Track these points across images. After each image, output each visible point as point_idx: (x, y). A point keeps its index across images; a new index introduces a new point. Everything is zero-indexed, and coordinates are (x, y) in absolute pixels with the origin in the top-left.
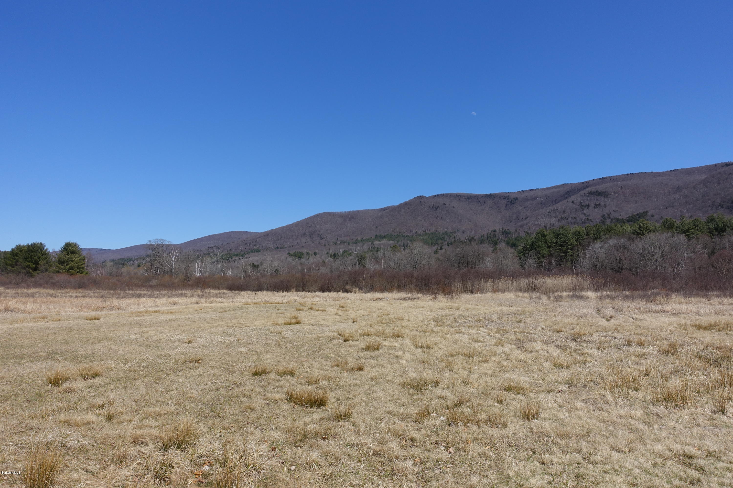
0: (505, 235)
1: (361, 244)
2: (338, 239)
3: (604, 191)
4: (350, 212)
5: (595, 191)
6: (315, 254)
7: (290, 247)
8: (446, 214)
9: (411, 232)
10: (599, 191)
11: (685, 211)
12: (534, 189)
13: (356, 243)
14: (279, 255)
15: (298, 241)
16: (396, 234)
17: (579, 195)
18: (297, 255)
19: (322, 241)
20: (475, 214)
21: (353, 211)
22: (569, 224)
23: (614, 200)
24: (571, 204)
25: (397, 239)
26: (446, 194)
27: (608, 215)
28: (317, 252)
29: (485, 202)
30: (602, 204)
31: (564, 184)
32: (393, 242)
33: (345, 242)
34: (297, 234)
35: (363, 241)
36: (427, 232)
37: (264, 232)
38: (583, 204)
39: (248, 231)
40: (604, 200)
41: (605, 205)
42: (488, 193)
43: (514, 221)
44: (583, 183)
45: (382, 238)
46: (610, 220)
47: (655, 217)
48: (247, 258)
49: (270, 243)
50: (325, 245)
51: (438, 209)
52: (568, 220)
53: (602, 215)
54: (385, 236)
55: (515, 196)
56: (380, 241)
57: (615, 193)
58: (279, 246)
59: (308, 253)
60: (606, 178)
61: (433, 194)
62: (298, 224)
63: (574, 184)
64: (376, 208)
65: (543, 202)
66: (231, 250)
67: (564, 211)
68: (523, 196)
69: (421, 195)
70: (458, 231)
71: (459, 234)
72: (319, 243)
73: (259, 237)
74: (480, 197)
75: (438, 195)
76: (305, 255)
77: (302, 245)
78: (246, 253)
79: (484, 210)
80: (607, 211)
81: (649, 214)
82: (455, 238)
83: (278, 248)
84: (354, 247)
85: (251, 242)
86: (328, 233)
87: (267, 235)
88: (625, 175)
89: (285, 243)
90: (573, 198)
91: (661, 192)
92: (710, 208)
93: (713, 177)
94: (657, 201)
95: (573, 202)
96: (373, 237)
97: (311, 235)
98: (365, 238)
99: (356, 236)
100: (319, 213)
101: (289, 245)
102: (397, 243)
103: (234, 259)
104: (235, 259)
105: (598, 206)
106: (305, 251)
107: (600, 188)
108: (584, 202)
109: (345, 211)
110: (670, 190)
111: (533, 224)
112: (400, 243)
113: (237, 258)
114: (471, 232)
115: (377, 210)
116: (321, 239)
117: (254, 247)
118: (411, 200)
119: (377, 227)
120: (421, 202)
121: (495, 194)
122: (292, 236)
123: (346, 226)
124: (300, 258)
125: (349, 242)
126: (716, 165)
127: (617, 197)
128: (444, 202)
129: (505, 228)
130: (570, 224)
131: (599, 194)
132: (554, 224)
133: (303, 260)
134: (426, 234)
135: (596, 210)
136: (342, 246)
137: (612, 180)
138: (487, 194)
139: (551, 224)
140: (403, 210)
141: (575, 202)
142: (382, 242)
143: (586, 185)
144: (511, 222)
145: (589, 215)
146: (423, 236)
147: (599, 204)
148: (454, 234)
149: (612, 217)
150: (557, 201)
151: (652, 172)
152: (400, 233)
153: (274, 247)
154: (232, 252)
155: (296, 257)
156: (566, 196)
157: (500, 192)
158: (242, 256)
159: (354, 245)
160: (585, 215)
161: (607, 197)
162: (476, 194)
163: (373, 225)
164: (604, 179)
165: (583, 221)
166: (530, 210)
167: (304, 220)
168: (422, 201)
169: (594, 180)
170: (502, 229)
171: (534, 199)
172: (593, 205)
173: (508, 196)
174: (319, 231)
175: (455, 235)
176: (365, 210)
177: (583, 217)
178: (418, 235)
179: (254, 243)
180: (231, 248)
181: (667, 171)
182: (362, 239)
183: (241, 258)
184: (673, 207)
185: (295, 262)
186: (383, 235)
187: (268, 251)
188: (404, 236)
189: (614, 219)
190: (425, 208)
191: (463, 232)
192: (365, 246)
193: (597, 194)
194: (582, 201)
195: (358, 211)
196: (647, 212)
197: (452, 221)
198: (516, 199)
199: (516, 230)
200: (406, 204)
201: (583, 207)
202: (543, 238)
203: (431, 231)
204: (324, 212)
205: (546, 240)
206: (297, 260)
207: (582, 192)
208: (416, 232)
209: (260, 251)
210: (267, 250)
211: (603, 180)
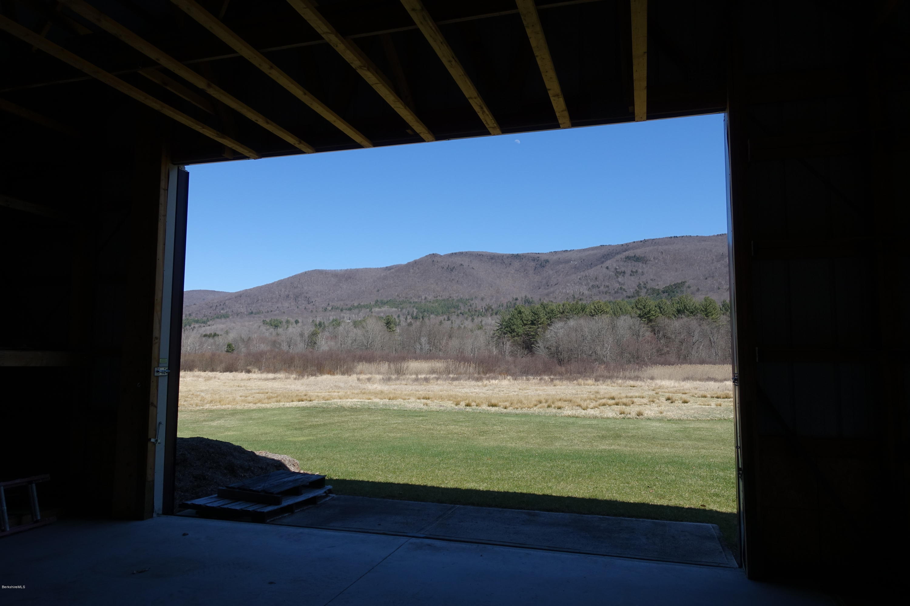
1: (356, 311)
2: (329, 304)
3: (643, 256)
5: (633, 255)
6: (297, 322)
7: (268, 312)
8: (463, 276)
9: (419, 297)
10: (637, 255)
12: (569, 249)
13: (350, 309)
14: (251, 323)
15: (279, 305)
16: (401, 299)
17: (615, 260)
18: (273, 323)
19: (310, 306)
20: (498, 277)
21: (351, 269)
22: (600, 293)
23: (653, 267)
24: (605, 270)
25: (401, 306)
26: (465, 252)
27: (645, 284)
28: (300, 320)
29: (510, 264)
30: (640, 271)
31: (601, 246)
32: (396, 309)
33: (337, 308)
34: (278, 296)
35: (360, 307)
36: (438, 298)
37: (236, 293)
38: (618, 270)
39: (216, 290)
40: (642, 266)
41: (642, 272)
42: (515, 252)
43: (543, 287)
44: (622, 245)
45: (383, 303)
46: (646, 290)
47: (692, 288)
48: (209, 326)
49: (243, 307)
50: (312, 311)
51: (454, 270)
52: (600, 289)
53: (638, 284)
55: (546, 257)
56: (380, 308)
57: (654, 258)
58: (254, 311)
59: (288, 322)
60: (648, 240)
61: (450, 252)
62: (280, 283)
63: (613, 246)
65: (577, 265)
66: (190, 315)
67: (596, 279)
68: (555, 257)
69: (434, 253)
70: (476, 297)
71: (477, 302)
72: (305, 308)
73: (230, 299)
74: (505, 257)
75: (455, 254)
76: (284, 323)
77: (283, 311)
78: (210, 318)
79: (509, 273)
80: (644, 280)
81: (687, 284)
82: (471, 306)
83: (252, 313)
84: (348, 315)
85: (218, 305)
86: (317, 296)
87: (239, 296)
88: (667, 238)
89: (262, 307)
90: (608, 263)
91: (704, 259)
94: (699, 269)
95: (607, 268)
96: (373, 303)
97: (296, 298)
98: (362, 304)
99: (352, 301)
100: (307, 270)
101: (266, 310)
102: (401, 311)
103: (192, 326)
104: (194, 327)
105: (635, 274)
106: (284, 318)
107: (639, 252)
108: (620, 268)
109: (341, 269)
110: (714, 257)
111: (560, 292)
112: (404, 310)
113: (197, 325)
114: (491, 300)
115: (381, 268)
116: (309, 303)
117: (222, 312)
118: (422, 258)
119: (378, 291)
120: (433, 261)
121: (523, 255)
122: (272, 298)
123: (341, 288)
124: (276, 326)
125: (342, 308)
127: (656, 263)
128: (463, 263)
129: (529, 297)
130: (602, 293)
131: (637, 259)
133: (280, 330)
134: (437, 301)
135: (632, 278)
136: (333, 313)
137: (653, 243)
138: (513, 254)
139: (580, 292)
140: (411, 270)
141: (610, 267)
142: (383, 309)
143: (625, 248)
144: (539, 288)
145: (624, 284)
146: (433, 303)
147: (637, 272)
148: (470, 301)
149: (648, 286)
150: (593, 265)
152: (406, 298)
153: (247, 311)
154: (192, 317)
155: (272, 325)
156: (603, 259)
157: (530, 252)
158: (204, 322)
159: (348, 312)
160: (619, 283)
161: (646, 263)
162: (501, 254)
163: (375, 288)
164: (645, 241)
165: (616, 290)
166: (562, 275)
167: (288, 278)
168: (435, 260)
169: (634, 242)
170: (526, 297)
171: (567, 261)
172: (629, 272)
173: (538, 257)
174: (307, 293)
175: (472, 302)
176: (366, 269)
177: (617, 286)
178: (428, 301)
179: (222, 306)
180: (190, 312)
181: (714, 236)
182: (359, 304)
183: (203, 325)
184: (713, 277)
185: (268, 332)
186: (386, 300)
187: (239, 317)
188: (410, 303)
189: (650, 289)
190: (438, 268)
191: (482, 299)
192: (361, 313)
193: (635, 259)
194: (617, 267)
195: (357, 270)
196: (684, 282)
197: (470, 286)
198: (547, 261)
200: (416, 263)
201: (618, 273)
202: (519, 315)
203: (444, 297)
204: (314, 269)
205: (522, 317)
206: (272, 330)
207: (618, 257)
208: (426, 298)
209: (228, 317)
210: (238, 315)
211: (644, 242)
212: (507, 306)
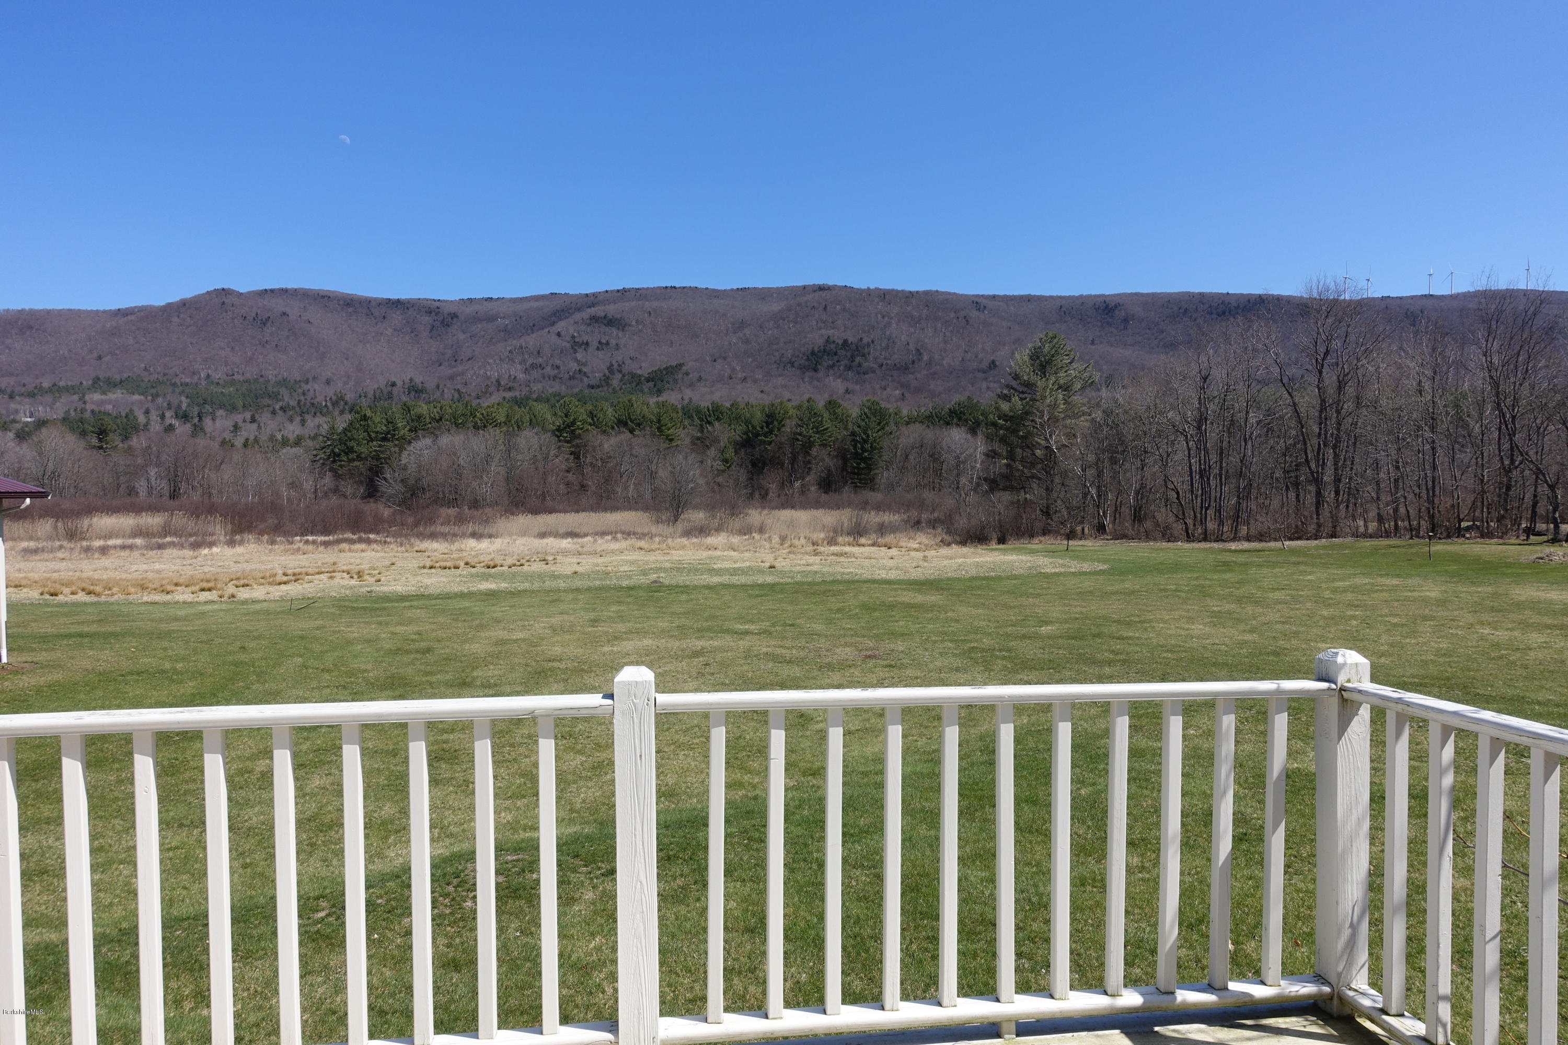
0: (413, 393)
1: (48, 398)
3: (619, 316)
4: (21, 312)
5: (603, 314)
8: (288, 337)
9: (194, 373)
10: (610, 316)
11: (738, 368)
12: (494, 297)
13: (32, 395)
16: (153, 378)
17: (572, 321)
20: (360, 341)
22: (544, 378)
23: (635, 337)
24: (554, 338)
25: (154, 391)
26: (291, 289)
27: (619, 365)
29: (384, 317)
30: (613, 342)
31: (552, 294)
32: (142, 397)
35: (55, 390)
36: (235, 377)
38: (577, 340)
40: (617, 334)
41: (617, 344)
42: (394, 296)
43: (446, 364)
44: (587, 295)
45: (112, 384)
46: (620, 376)
47: (691, 376)
51: (269, 324)
52: (545, 371)
53: (608, 364)
54: (121, 381)
55: (452, 309)
56: (104, 393)
57: (637, 322)
60: (629, 290)
63: (572, 296)
64: (102, 309)
65: (509, 327)
67: (539, 352)
68: (469, 310)
69: (226, 287)
70: (315, 378)
71: (316, 387)
74: (373, 303)
75: (272, 291)
79: (382, 334)
80: (620, 359)
81: (684, 368)
82: (304, 394)
84: (27, 407)
90: (561, 326)
91: (715, 328)
92: (775, 366)
93: (790, 310)
94: (706, 344)
95: (559, 334)
96: (87, 383)
98: (62, 384)
99: (37, 377)
102: (153, 400)
105: (604, 347)
107: (612, 310)
108: (580, 336)
110: (729, 325)
111: (475, 373)
112: (160, 400)
114: (345, 383)
115: (104, 312)
118: (199, 296)
119: (100, 358)
120: (223, 303)
121: (409, 301)
125: (13, 392)
126: (804, 287)
127: (640, 331)
128: (287, 310)
129: (418, 380)
130: (547, 378)
131: (610, 322)
132: (515, 378)
134: (233, 383)
135: (600, 354)
137: (638, 295)
138: (390, 300)
139: (510, 376)
140: (175, 319)
141: (563, 333)
142: (111, 396)
143: (592, 300)
144: (440, 365)
145: (585, 364)
146: (224, 387)
147: (607, 343)
148: (303, 385)
149: (625, 369)
150: (535, 328)
151: (707, 289)
152: (164, 375)
156: (553, 318)
157: (421, 297)
159: (27, 400)
160: (578, 362)
161: (623, 330)
162: (366, 298)
163: (91, 351)
164: (625, 291)
165: (571, 374)
166: (480, 342)
168: (228, 301)
170: (411, 380)
171: (491, 319)
172: (595, 344)
173: (438, 308)
175: (306, 387)
177: (574, 366)
178: (212, 383)
181: (732, 290)
182: (54, 385)
186: (117, 377)
188: (174, 384)
189: (628, 374)
190: (233, 319)
191: (328, 382)
193: (605, 322)
194: (575, 334)
195: (49, 312)
196: (680, 365)
197: (303, 355)
198: (454, 316)
199: (438, 387)
200: (183, 304)
201: (577, 344)
202: (362, 422)
203: (248, 376)
207: (578, 316)
208: (208, 376)
211: (623, 293)
212: (375, 398)
